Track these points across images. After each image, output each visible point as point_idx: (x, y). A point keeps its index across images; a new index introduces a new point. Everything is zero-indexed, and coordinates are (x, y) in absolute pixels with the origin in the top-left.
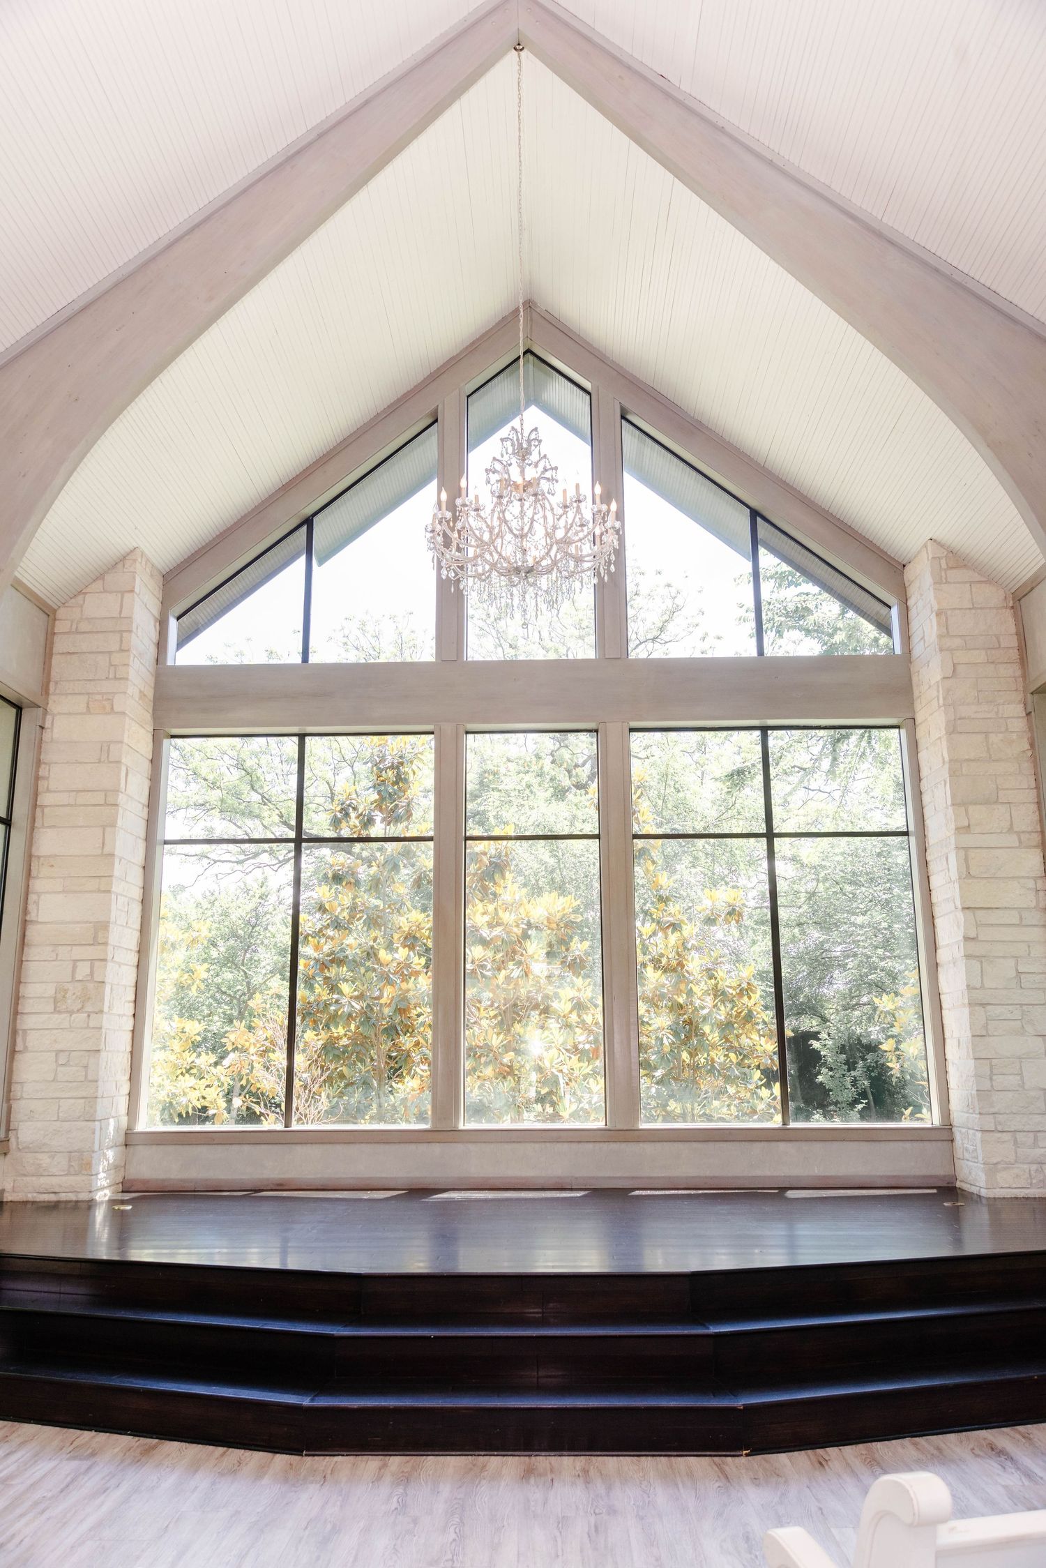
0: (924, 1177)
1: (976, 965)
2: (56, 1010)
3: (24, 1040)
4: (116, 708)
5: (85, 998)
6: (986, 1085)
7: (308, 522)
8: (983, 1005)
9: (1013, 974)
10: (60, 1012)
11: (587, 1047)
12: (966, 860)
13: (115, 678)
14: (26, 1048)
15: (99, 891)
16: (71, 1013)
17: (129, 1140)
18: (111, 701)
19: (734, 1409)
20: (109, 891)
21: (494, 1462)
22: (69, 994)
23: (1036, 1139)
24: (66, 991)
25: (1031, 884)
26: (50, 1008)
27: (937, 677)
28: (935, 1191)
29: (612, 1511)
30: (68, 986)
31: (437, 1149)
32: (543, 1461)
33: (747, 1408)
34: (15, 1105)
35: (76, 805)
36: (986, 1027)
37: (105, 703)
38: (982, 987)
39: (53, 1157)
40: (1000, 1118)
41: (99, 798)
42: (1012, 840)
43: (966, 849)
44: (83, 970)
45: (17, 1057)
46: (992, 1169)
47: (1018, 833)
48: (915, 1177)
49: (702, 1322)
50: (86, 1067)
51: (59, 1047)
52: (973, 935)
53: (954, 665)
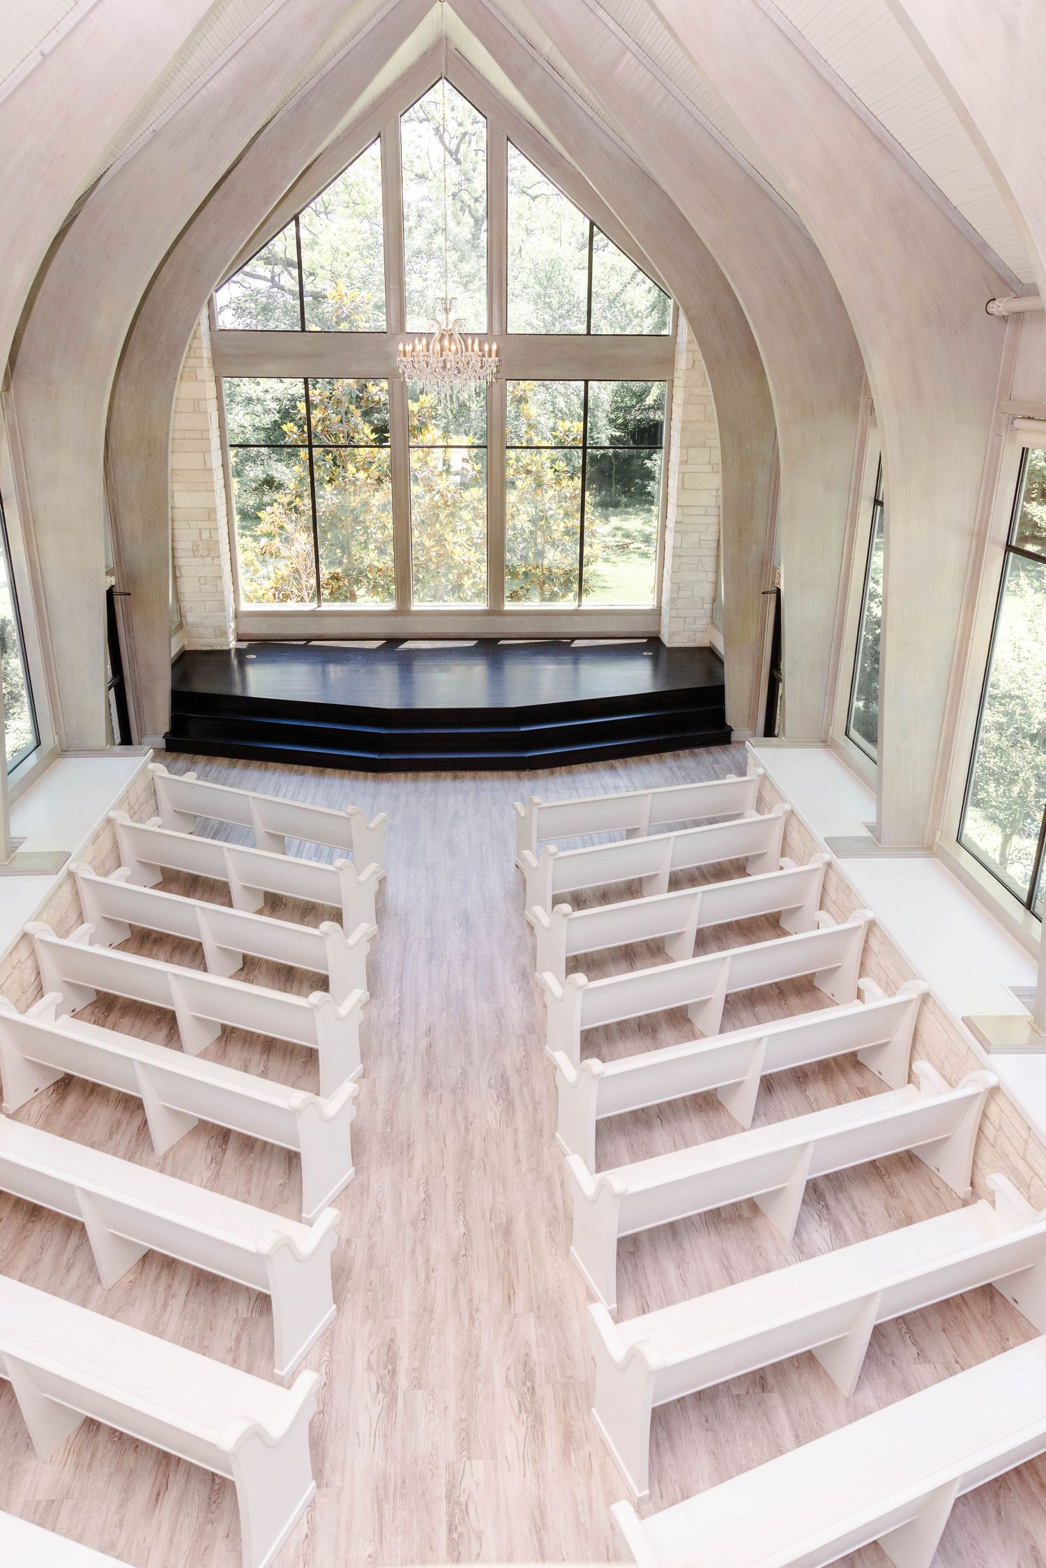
0: (645, 632)
1: (679, 536)
2: (194, 556)
3: (180, 570)
4: (199, 378)
5: (210, 550)
6: (675, 595)
7: (296, 218)
8: (680, 556)
9: (697, 540)
10: (197, 557)
11: (479, 541)
12: (683, 480)
13: (195, 357)
14: (181, 575)
15: (207, 491)
16: (203, 557)
17: (237, 615)
18: (195, 372)
19: (525, 758)
20: (213, 491)
21: (443, 774)
22: (201, 547)
23: (695, 620)
24: (198, 546)
25: (714, 493)
26: (191, 554)
27: (683, 367)
28: (645, 641)
29: (482, 790)
30: (198, 543)
31: (400, 619)
32: (460, 773)
33: (529, 757)
34: (182, 604)
35: (184, 439)
36: (679, 568)
37: (192, 373)
38: (681, 547)
39: (206, 629)
40: (680, 611)
41: (198, 435)
42: (709, 468)
43: (683, 473)
44: (205, 535)
45: (179, 580)
46: (671, 634)
47: (713, 465)
48: (640, 632)
49: (518, 725)
50: (216, 586)
51: (200, 575)
52: (680, 520)
53: (694, 362)
